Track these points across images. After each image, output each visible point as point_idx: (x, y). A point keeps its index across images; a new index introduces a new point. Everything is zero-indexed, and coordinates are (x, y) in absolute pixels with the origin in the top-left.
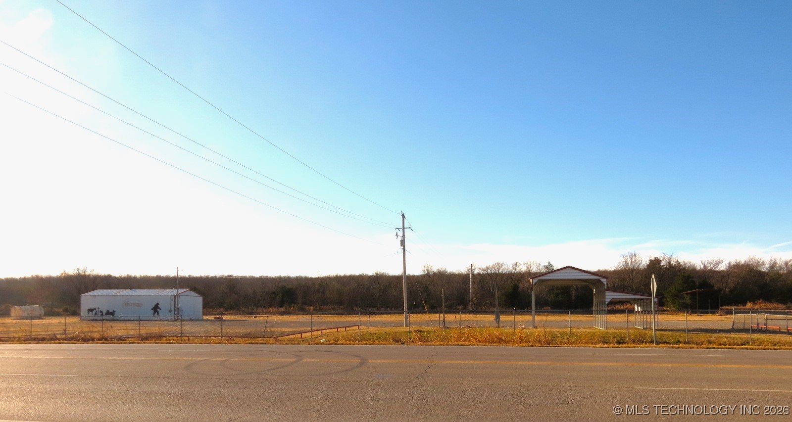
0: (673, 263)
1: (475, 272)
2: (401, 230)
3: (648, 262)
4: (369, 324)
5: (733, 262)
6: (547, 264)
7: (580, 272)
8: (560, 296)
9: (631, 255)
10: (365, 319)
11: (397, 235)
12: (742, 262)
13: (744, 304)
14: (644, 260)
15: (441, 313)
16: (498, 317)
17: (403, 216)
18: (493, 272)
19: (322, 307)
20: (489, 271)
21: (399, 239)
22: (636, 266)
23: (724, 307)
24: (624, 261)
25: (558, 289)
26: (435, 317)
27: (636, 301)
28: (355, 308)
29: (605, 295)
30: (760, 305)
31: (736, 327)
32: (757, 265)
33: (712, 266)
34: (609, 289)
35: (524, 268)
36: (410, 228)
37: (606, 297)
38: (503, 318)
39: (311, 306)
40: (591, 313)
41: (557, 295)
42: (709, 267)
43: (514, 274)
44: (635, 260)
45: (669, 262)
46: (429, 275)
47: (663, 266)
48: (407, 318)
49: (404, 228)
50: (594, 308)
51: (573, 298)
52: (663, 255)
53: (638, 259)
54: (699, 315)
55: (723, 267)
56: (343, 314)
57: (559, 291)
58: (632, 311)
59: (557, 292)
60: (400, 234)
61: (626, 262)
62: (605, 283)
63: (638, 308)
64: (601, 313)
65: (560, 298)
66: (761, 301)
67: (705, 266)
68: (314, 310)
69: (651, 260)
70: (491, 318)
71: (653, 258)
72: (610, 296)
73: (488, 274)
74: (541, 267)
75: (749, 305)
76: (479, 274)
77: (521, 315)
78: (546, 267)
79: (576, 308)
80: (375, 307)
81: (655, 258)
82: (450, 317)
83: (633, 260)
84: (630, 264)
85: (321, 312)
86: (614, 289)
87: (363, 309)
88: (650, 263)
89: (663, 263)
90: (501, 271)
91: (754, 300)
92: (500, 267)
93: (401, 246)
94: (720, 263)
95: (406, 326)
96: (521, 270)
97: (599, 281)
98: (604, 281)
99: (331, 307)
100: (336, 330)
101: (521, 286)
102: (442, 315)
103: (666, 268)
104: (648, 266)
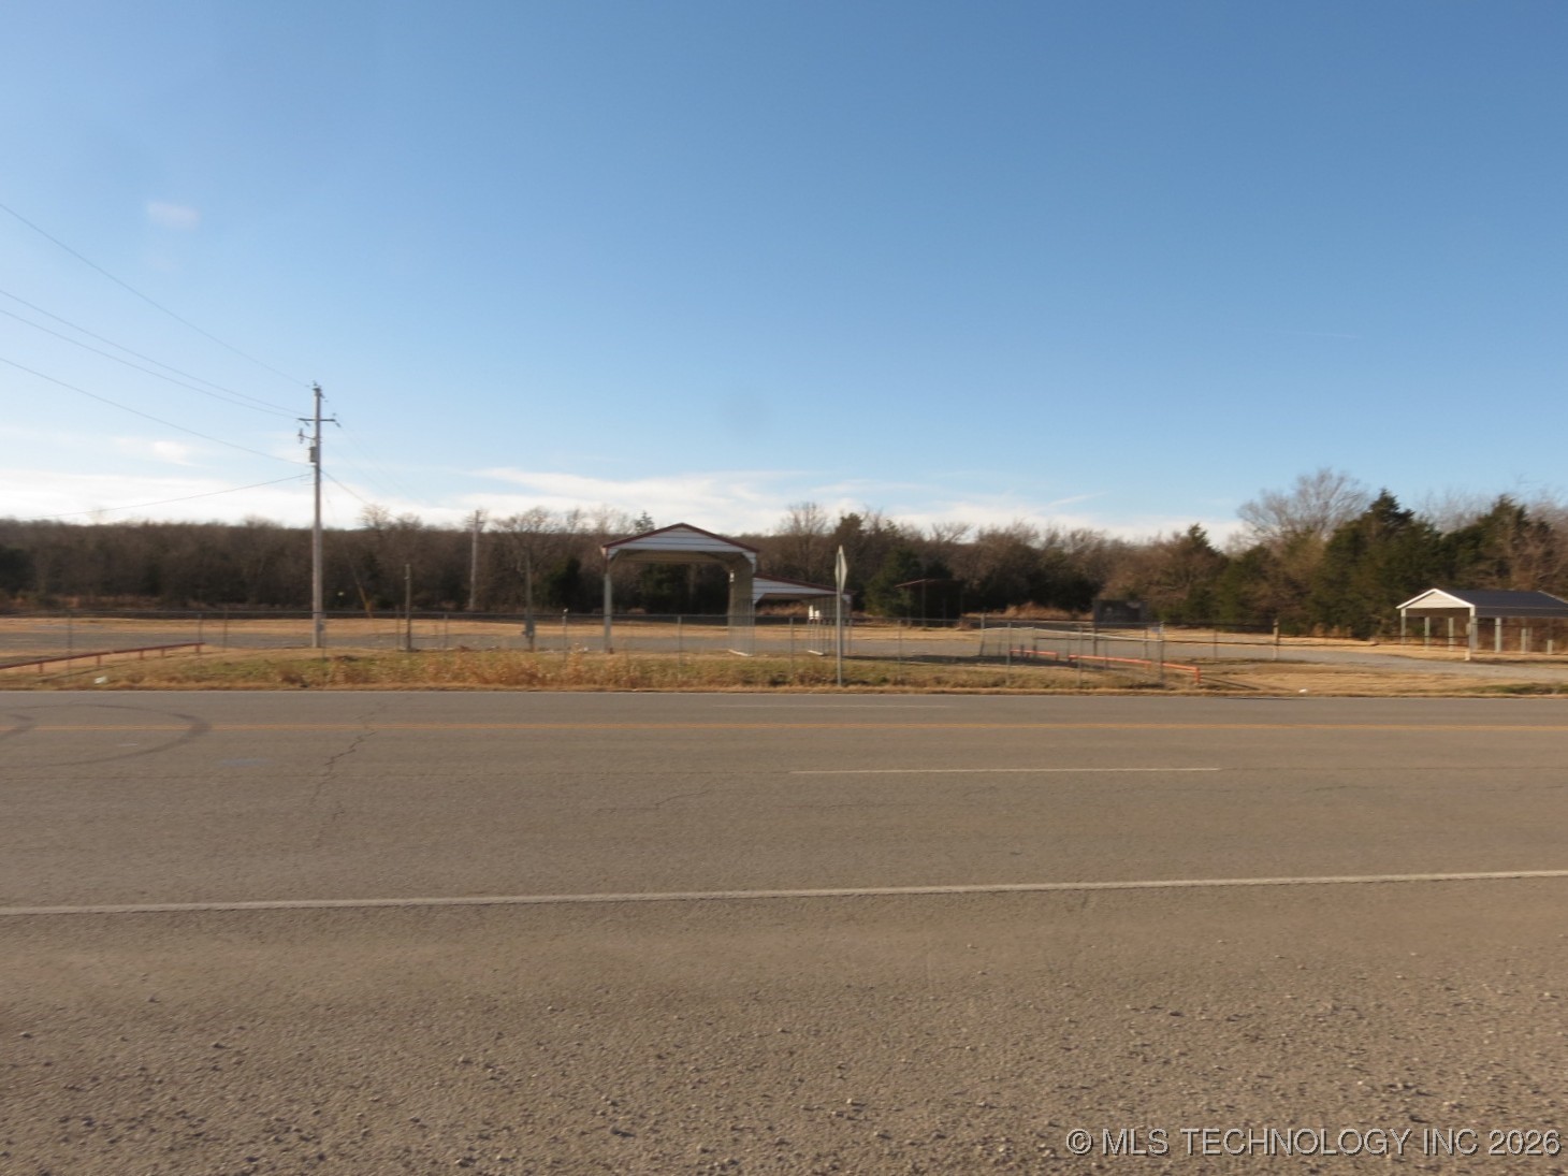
0: (883, 526)
1: (487, 529)
2: (313, 424)
3: (838, 522)
4: (226, 641)
5: (987, 530)
6: (639, 517)
7: (704, 536)
8: (665, 586)
9: (806, 507)
10: (212, 628)
11: (301, 435)
12: (1002, 530)
13: (1003, 609)
14: (830, 517)
15: (403, 616)
16: (530, 629)
17: (318, 392)
18: (525, 530)
19: (104, 599)
20: (517, 528)
21: (308, 444)
22: (815, 530)
23: (970, 615)
24: (792, 517)
25: (661, 570)
26: (388, 626)
27: (811, 599)
28: (193, 604)
29: (751, 587)
30: (1030, 611)
31: (986, 652)
32: (1027, 536)
33: (951, 535)
34: (760, 574)
35: (591, 525)
36: (332, 420)
37: (755, 590)
38: (542, 630)
39: (71, 594)
40: (724, 622)
41: (659, 583)
42: (947, 536)
43: (571, 535)
44: (814, 518)
45: (876, 524)
46: (379, 531)
47: (864, 531)
48: (320, 628)
49: (318, 421)
50: (731, 613)
51: (692, 590)
52: (865, 510)
53: (819, 516)
54: (925, 630)
55: (968, 538)
56: (158, 617)
57: (664, 576)
58: (802, 620)
59: (659, 576)
60: (310, 432)
61: (797, 521)
62: (753, 561)
63: (814, 614)
64: (742, 621)
65: (666, 590)
66: (1030, 604)
67: (939, 535)
68: (81, 605)
69: (843, 518)
70: (516, 629)
71: (847, 516)
72: (762, 588)
73: (515, 535)
74: (627, 524)
75: (1011, 612)
76: (494, 534)
77: (581, 624)
78: (638, 524)
79: (696, 610)
80: (242, 600)
81: (851, 515)
82: (424, 627)
83: (810, 517)
84: (803, 524)
85: (100, 611)
86: (773, 574)
87: (212, 605)
88: (841, 524)
89: (866, 526)
90: (542, 528)
91: (1019, 600)
92: (540, 520)
93: (312, 461)
94: (964, 529)
95: (319, 646)
96: (587, 527)
97: (741, 556)
98: (751, 556)
99: (129, 598)
100: (136, 655)
101: (585, 562)
102: (404, 622)
103: (870, 536)
104: (838, 530)
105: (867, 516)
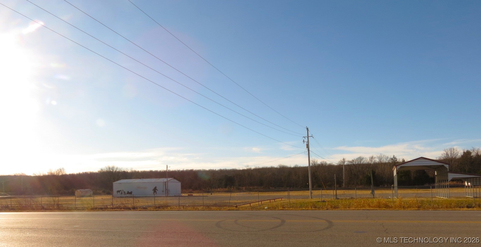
0: (480, 154)
1: (346, 163)
2: (306, 138)
3: (462, 154)
6: (392, 157)
7: (429, 161)
8: (403, 177)
9: (451, 150)
10: (286, 194)
11: (304, 141)
14: (460, 151)
17: (307, 129)
18: (357, 163)
19: (250, 187)
20: (354, 163)
21: (306, 143)
22: (454, 157)
24: (445, 153)
26: (331, 192)
27: (468, 180)
28: (271, 188)
29: (448, 176)
34: (451, 171)
35: (377, 160)
36: (312, 136)
39: (243, 187)
40: (433, 187)
43: (371, 164)
44: (454, 153)
45: (477, 153)
46: (315, 166)
47: (473, 156)
48: (311, 193)
49: (308, 137)
50: (436, 184)
52: (472, 149)
53: (455, 152)
56: (263, 191)
60: (306, 140)
61: (447, 154)
62: (448, 168)
63: (468, 184)
64: (443, 187)
68: (245, 189)
69: (464, 152)
71: (465, 151)
72: (451, 176)
73: (354, 165)
74: (388, 160)
76: (348, 165)
77: (377, 190)
78: (392, 159)
80: (282, 187)
81: (467, 151)
83: (452, 153)
84: (450, 155)
85: (250, 190)
87: (275, 188)
88: (464, 154)
89: (473, 154)
90: (362, 162)
92: (361, 160)
93: (307, 148)
95: (311, 198)
96: (375, 161)
98: (447, 166)
99: (256, 187)
100: (269, 201)
101: (377, 171)
102: (335, 191)
103: (475, 158)
104: (462, 156)
105: (474, 151)
